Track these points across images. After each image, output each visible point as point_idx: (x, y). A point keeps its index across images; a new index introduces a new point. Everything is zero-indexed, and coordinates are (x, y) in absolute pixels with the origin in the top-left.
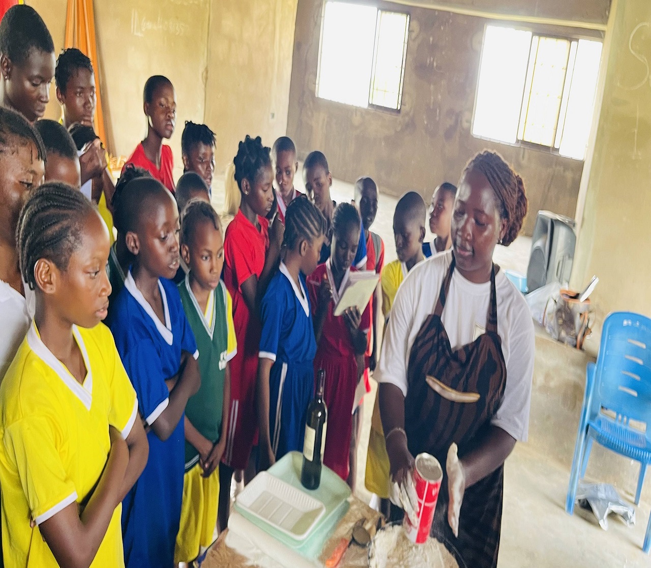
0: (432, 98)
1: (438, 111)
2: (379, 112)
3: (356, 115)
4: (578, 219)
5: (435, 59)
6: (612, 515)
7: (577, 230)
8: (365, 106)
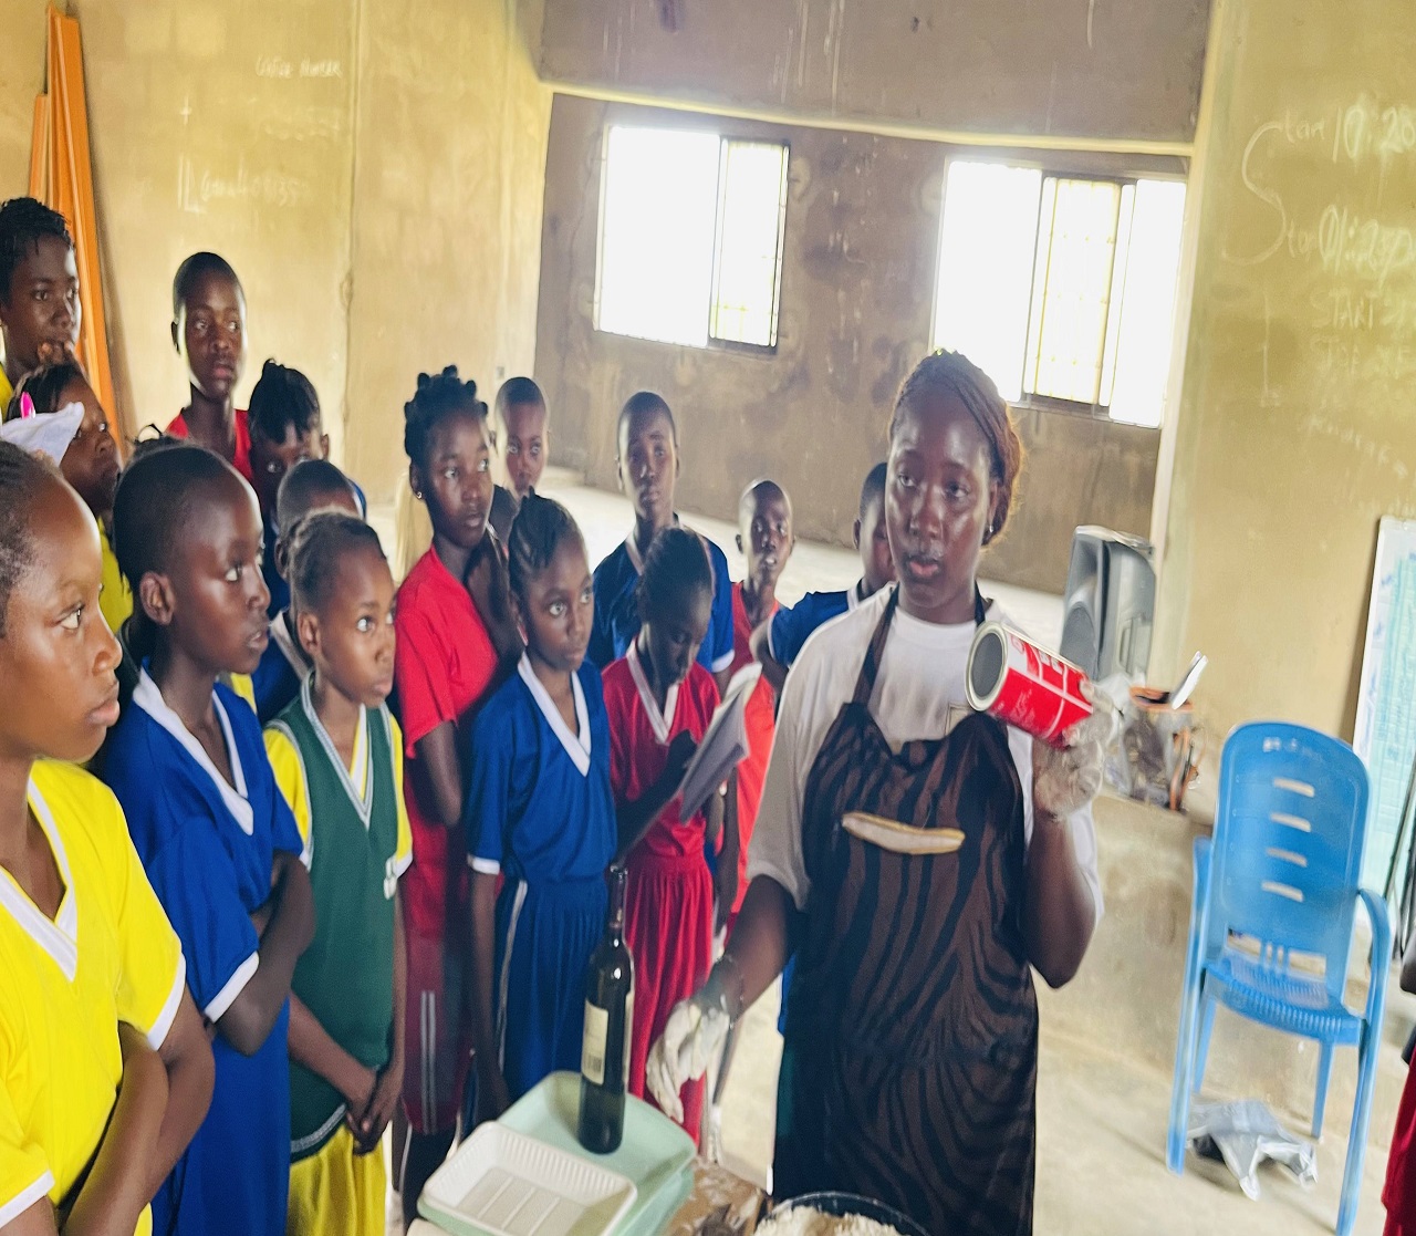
0: (843, 318)
1: (856, 344)
2: (732, 355)
3: (682, 363)
4: (1156, 538)
5: (846, 236)
6: (1267, 1163)
7: (1156, 562)
8: (703, 343)
